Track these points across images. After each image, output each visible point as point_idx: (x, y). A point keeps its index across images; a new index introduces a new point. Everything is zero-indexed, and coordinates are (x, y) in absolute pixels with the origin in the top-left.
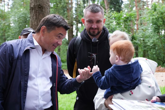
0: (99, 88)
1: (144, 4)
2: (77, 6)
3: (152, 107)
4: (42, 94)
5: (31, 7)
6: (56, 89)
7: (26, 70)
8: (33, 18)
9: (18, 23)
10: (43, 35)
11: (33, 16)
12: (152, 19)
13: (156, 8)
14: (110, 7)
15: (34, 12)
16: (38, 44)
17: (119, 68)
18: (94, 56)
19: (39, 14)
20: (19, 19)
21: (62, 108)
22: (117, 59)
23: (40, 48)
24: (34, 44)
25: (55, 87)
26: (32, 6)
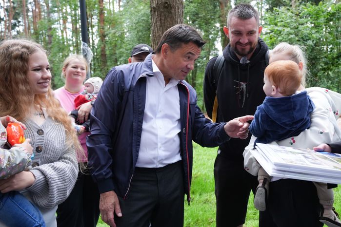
0: (252, 135)
4: (164, 142)
6: (186, 136)
7: (140, 106)
8: (155, 25)
9: (136, 32)
10: (165, 57)
11: (156, 22)
15: (158, 15)
16: (158, 70)
17: (273, 102)
18: (244, 85)
19: (166, 18)
20: (137, 25)
21: (207, 174)
22: (274, 90)
23: (162, 76)
24: (152, 70)
25: (185, 134)
26: (154, 5)
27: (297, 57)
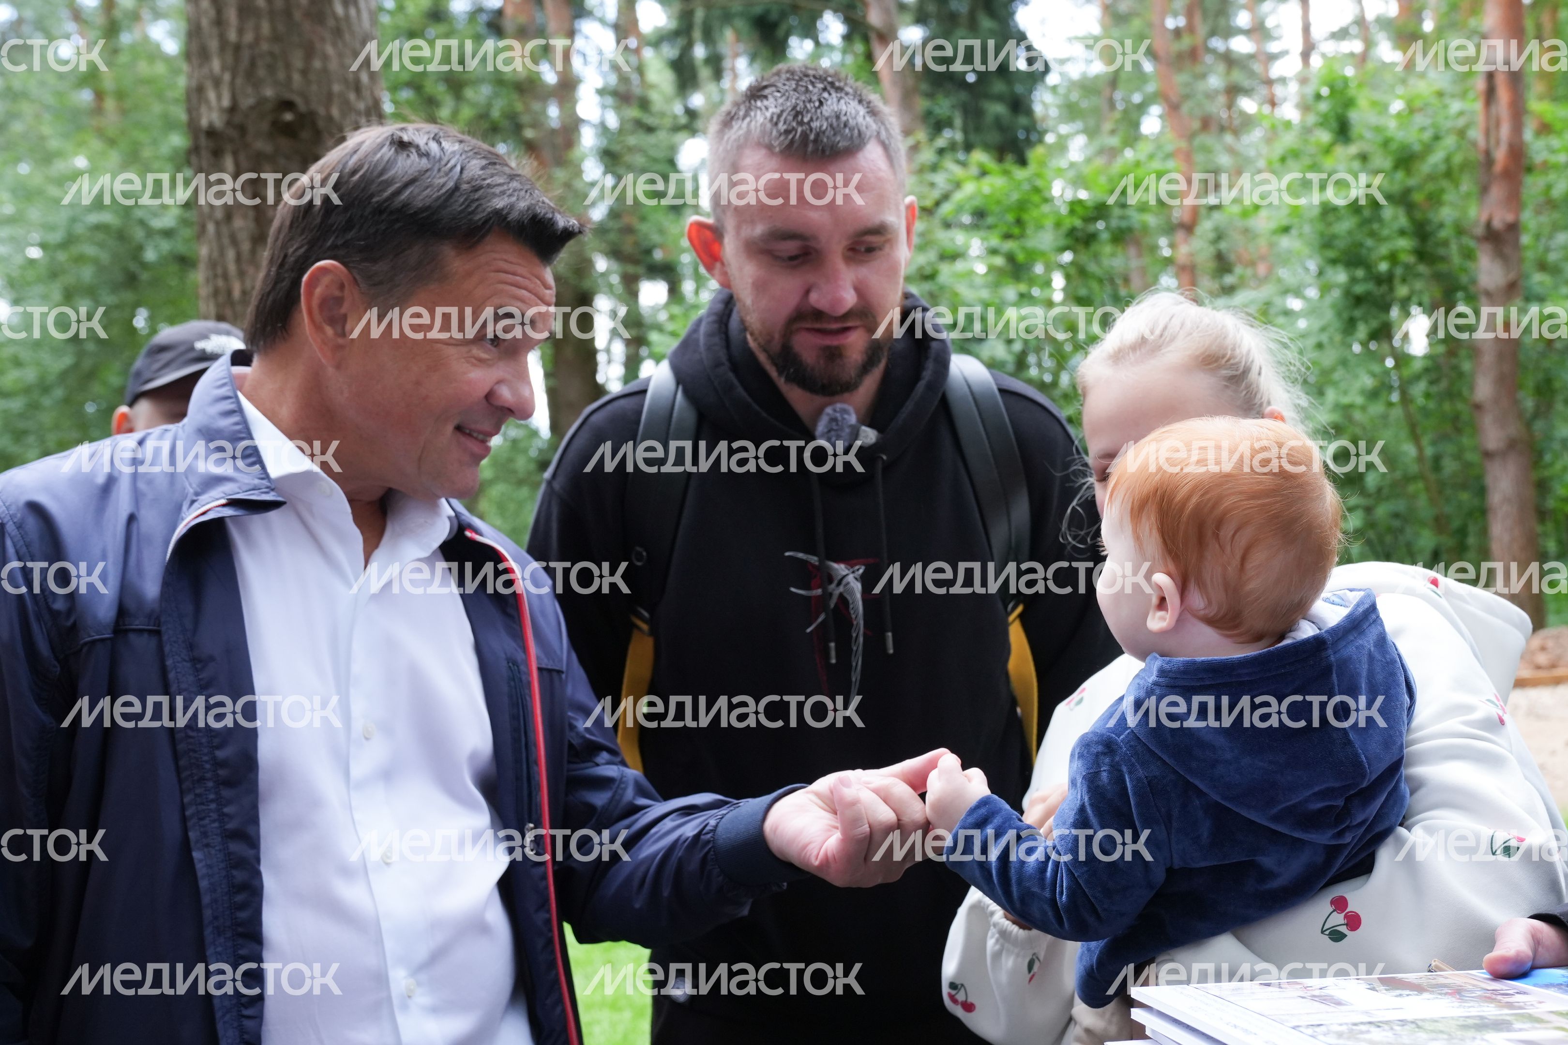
1: (1238, 76)
2: (617, 109)
3: (1517, 1025)
4: (422, 952)
5: (204, 122)
8: (225, 230)
12: (1316, 212)
13: (1354, 116)
14: (928, 114)
17: (1216, 686)
18: (849, 579)
20: (62, 256)
22: (1162, 603)
26: (212, 117)
27: (1253, 375)
